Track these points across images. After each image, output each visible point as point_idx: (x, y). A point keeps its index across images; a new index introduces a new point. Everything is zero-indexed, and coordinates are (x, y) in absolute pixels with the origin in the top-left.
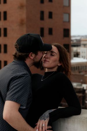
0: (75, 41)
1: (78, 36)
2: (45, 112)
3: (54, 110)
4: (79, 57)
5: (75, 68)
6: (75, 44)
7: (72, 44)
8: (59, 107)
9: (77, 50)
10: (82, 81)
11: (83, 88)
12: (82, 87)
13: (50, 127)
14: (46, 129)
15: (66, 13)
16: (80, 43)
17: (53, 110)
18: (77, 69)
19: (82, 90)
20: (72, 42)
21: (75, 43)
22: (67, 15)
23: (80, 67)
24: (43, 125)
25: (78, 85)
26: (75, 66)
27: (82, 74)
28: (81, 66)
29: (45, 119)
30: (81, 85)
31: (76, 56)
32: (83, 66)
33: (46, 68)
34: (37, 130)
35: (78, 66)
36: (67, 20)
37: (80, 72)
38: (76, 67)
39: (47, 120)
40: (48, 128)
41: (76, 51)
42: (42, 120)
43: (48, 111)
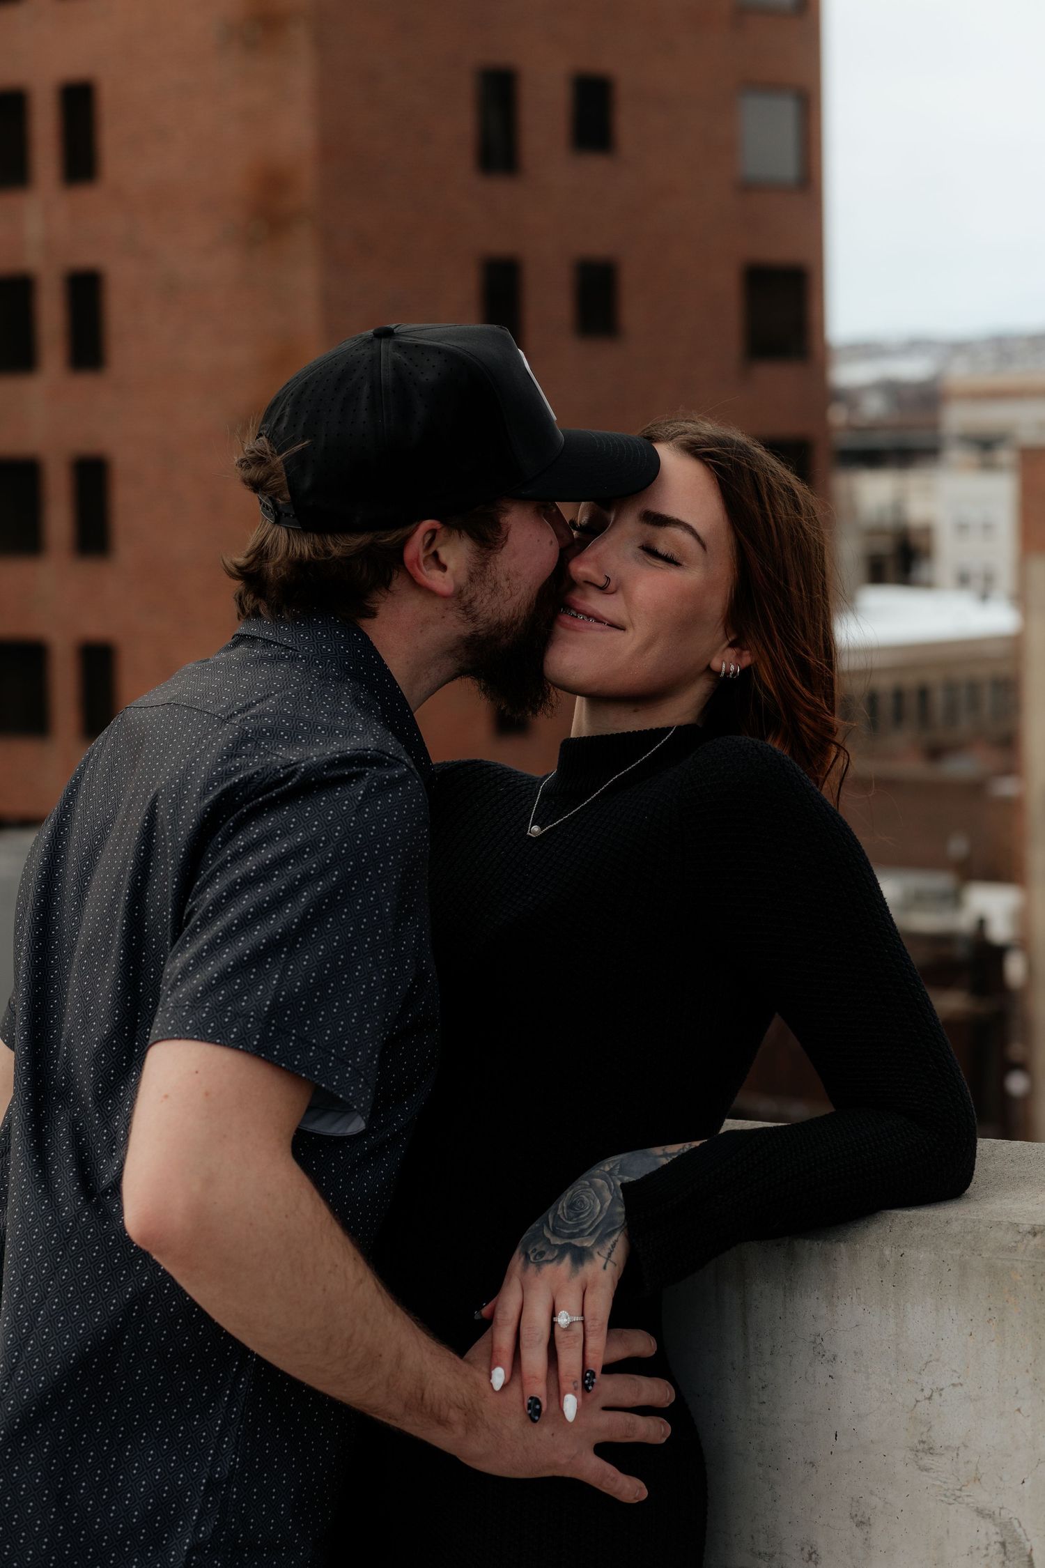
0: (874, 407)
1: (914, 346)
2: (583, 1182)
3: (675, 1149)
4: (928, 585)
5: (886, 705)
6: (880, 440)
7: (846, 440)
8: (730, 1125)
9: (898, 507)
10: (958, 846)
11: (982, 923)
12: (963, 922)
13: (641, 1344)
14: (596, 1363)
15: (770, 87)
16: (934, 426)
17: (664, 1154)
18: (899, 716)
19: (961, 951)
20: (838, 416)
21: (873, 428)
22: (785, 109)
23: (938, 699)
24: (563, 1319)
25: (917, 900)
26: (884, 684)
27: (960, 767)
28: (951, 687)
29: (580, 1256)
30: (955, 899)
31: (890, 568)
32: (973, 687)
33: (575, 691)
34: (499, 1377)
35: (910, 681)
36: (786, 167)
37: (935, 753)
38: (899, 695)
39: (600, 1260)
40: (620, 1352)
41: (888, 520)
42: (548, 1269)
43: (607, 1166)
